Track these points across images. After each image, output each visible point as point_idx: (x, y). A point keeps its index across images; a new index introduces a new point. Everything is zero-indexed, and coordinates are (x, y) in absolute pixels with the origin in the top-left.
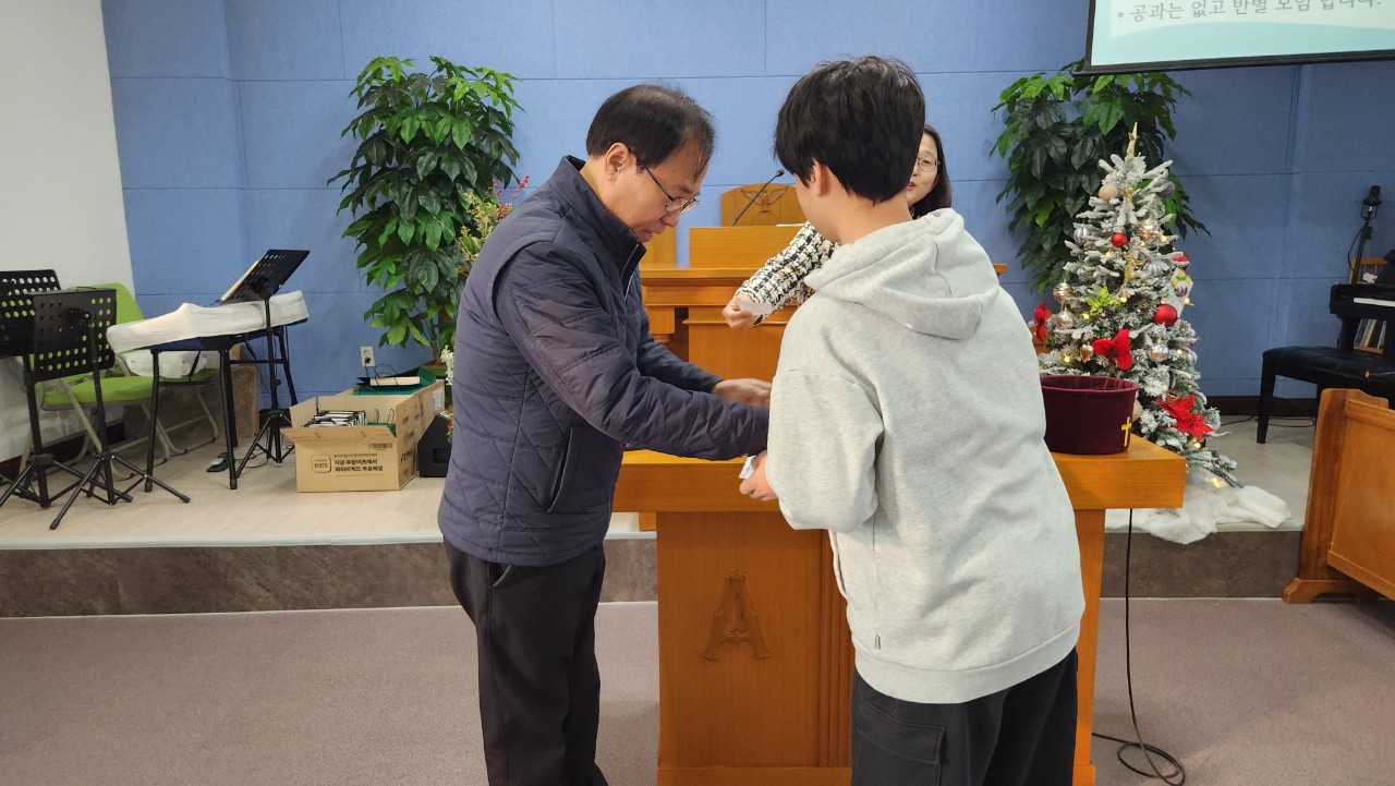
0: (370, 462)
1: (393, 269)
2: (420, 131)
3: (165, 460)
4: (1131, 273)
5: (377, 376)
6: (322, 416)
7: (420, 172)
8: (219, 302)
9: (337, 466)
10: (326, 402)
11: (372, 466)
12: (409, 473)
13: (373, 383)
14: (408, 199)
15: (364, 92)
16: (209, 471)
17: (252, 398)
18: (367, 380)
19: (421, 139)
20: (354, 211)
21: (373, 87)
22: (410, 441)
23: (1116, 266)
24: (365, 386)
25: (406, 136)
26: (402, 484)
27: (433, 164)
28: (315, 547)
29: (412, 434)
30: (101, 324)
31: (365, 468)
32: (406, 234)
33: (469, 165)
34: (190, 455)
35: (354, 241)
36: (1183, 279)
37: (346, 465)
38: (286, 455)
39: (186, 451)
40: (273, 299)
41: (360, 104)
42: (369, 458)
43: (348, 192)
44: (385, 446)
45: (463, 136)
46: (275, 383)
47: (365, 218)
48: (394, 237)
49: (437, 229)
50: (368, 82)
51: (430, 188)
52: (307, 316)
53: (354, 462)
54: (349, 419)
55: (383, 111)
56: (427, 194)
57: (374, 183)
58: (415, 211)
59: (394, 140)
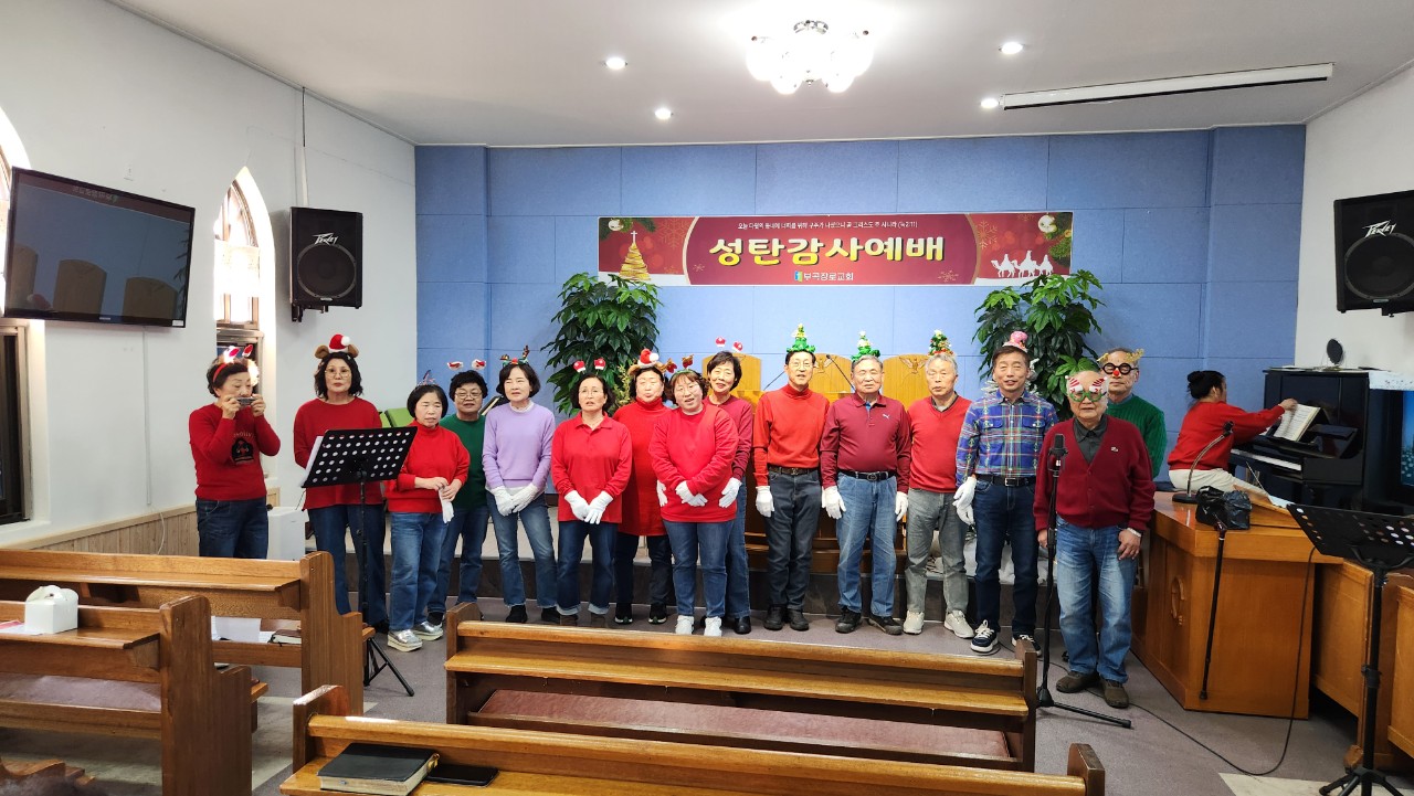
2: (598, 320)
7: (596, 344)
19: (598, 324)
20: (555, 366)
21: (572, 292)
25: (590, 323)
27: (605, 340)
33: (626, 341)
41: (564, 303)
43: (551, 356)
45: (623, 323)
47: (561, 372)
55: (577, 307)
59: (582, 325)
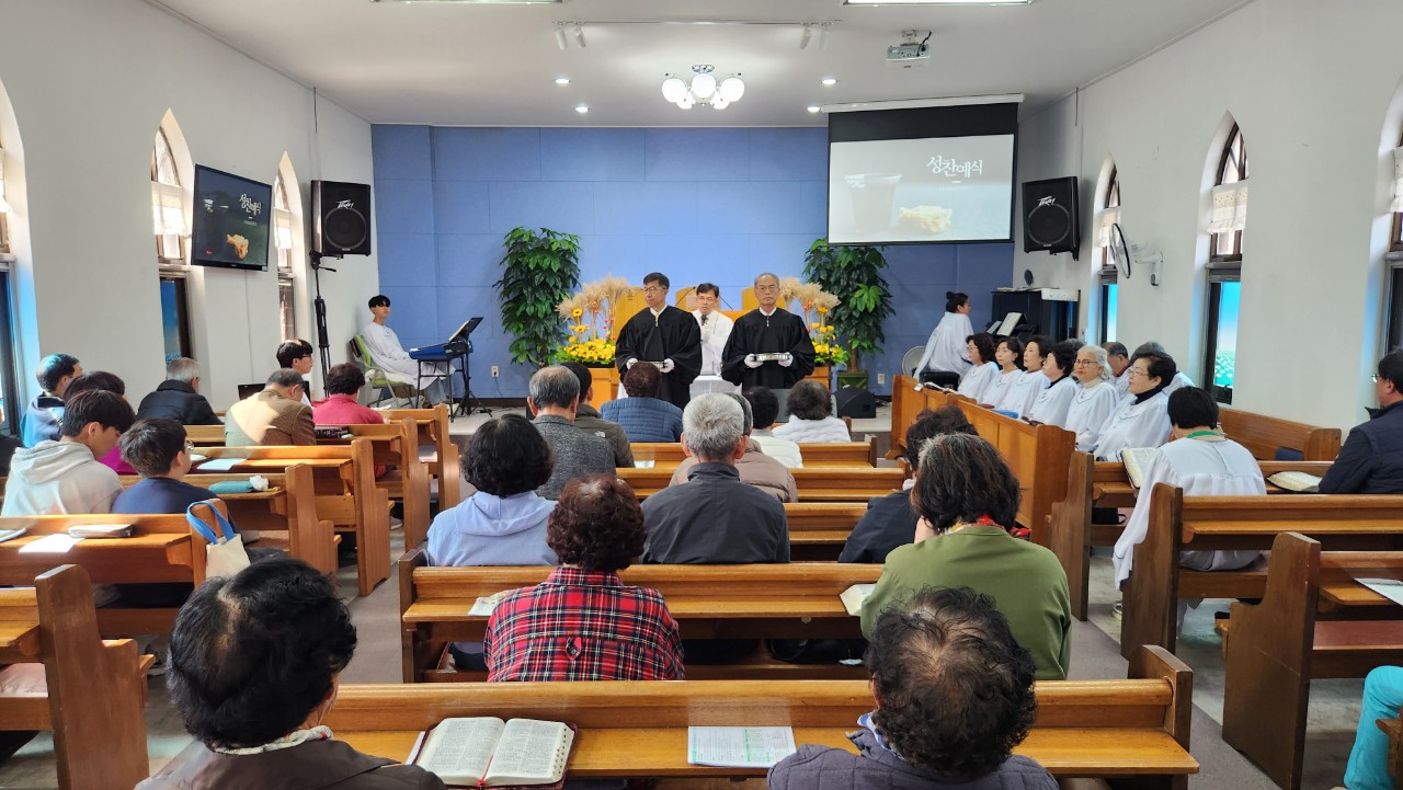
1: (521, 326)
2: (538, 264)
7: (536, 282)
14: (530, 294)
15: (510, 245)
19: (537, 268)
25: (531, 266)
27: (543, 278)
32: (530, 310)
33: (558, 279)
41: (508, 251)
43: (500, 290)
45: (555, 265)
47: (509, 302)
48: (524, 312)
49: (544, 308)
50: (511, 240)
56: (539, 292)
58: (533, 300)
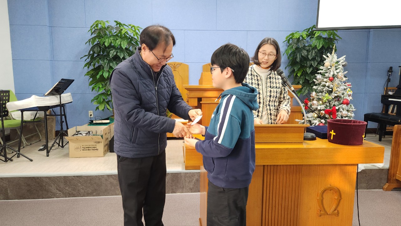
0: (94, 147)
1: (101, 86)
2: (111, 43)
3: (24, 147)
4: (335, 89)
5: (96, 120)
6: (78, 133)
7: (111, 55)
8: (44, 96)
9: (83, 149)
10: (79, 128)
11: (95, 149)
12: (106, 151)
13: (94, 122)
14: (106, 64)
15: (93, 31)
16: (39, 151)
17: (54, 127)
18: (92, 121)
20: (88, 68)
21: (96, 29)
22: (107, 141)
23: (330, 87)
24: (91, 123)
25: (107, 44)
26: (104, 154)
28: (77, 176)
29: (108, 138)
30: (4, 102)
31: (92, 150)
32: (106, 75)
33: (126, 54)
34: (32, 145)
35: (88, 77)
36: (350, 91)
37: (86, 149)
38: (65, 146)
39: (31, 144)
40: (62, 95)
42: (94, 146)
43: (86, 62)
44: (99, 142)
46: (62, 122)
48: (102, 76)
50: (94, 28)
51: (114, 61)
52: (72, 101)
53: (89, 148)
54: (87, 134)
55: (99, 36)
56: (113, 63)
57: (95, 59)
58: (109, 68)
59: (102, 46)
